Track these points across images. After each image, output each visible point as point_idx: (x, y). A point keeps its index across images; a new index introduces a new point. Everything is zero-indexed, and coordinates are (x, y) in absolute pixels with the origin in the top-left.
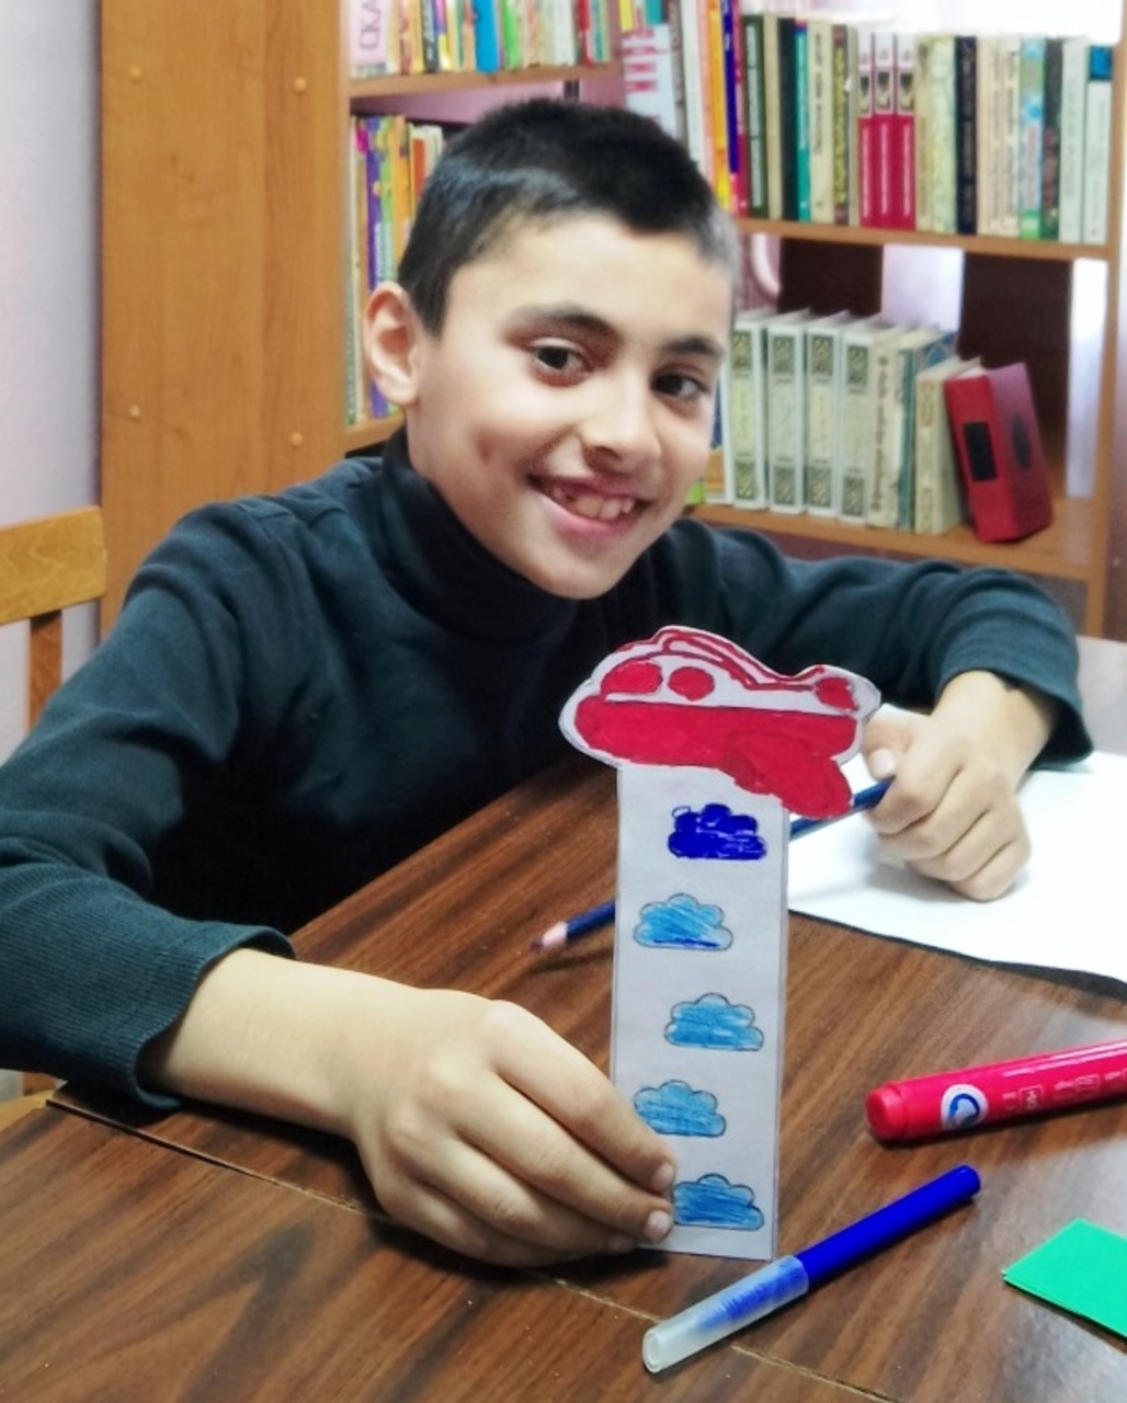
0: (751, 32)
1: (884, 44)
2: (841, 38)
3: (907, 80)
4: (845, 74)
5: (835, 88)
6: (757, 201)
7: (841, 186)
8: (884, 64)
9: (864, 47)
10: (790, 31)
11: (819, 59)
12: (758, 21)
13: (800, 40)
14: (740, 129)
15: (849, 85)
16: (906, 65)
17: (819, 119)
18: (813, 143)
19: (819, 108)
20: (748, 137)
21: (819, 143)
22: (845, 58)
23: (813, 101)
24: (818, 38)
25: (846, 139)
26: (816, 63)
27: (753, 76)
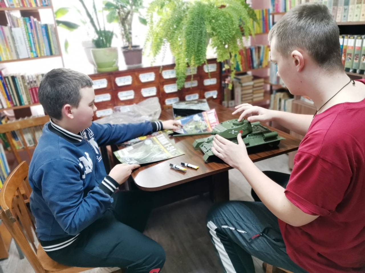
0: (7, 80)
1: (30, 77)
2: (23, 77)
3: (35, 82)
4: (25, 83)
5: (24, 85)
6: (15, 104)
7: (28, 99)
8: (31, 80)
9: (27, 78)
10: (13, 78)
11: (20, 81)
12: (7, 77)
13: (16, 79)
14: (9, 94)
15: (26, 84)
16: (35, 80)
17: (22, 90)
18: (22, 93)
19: (22, 89)
20: (10, 95)
21: (23, 94)
22: (24, 80)
23: (20, 88)
24: (19, 78)
25: (27, 92)
26: (19, 82)
27: (9, 86)
